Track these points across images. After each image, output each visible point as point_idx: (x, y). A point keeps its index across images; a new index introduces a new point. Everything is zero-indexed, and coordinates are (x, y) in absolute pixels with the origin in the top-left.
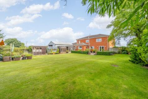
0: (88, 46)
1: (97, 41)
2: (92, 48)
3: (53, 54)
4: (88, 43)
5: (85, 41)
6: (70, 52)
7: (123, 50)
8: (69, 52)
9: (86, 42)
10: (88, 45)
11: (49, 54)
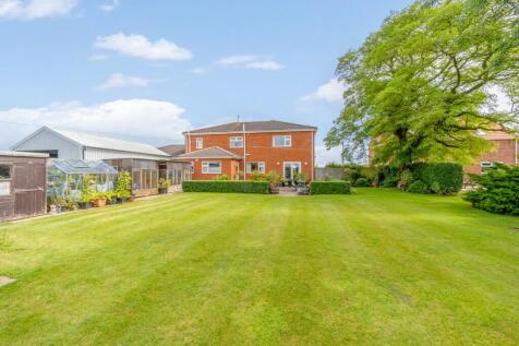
0: (240, 161)
1: (276, 142)
2: (254, 167)
3: (93, 204)
4: (239, 151)
5: (227, 142)
6: (179, 188)
7: (356, 176)
8: (171, 189)
9: (232, 146)
10: (238, 157)
11: (69, 208)
